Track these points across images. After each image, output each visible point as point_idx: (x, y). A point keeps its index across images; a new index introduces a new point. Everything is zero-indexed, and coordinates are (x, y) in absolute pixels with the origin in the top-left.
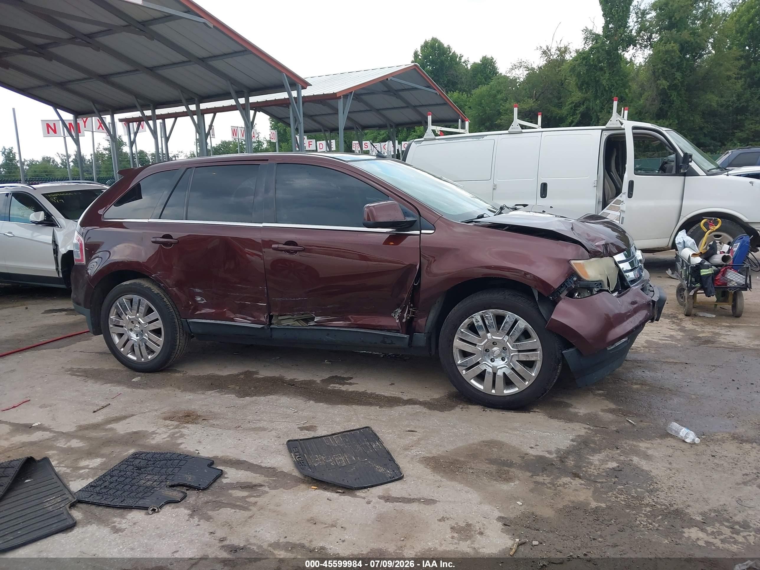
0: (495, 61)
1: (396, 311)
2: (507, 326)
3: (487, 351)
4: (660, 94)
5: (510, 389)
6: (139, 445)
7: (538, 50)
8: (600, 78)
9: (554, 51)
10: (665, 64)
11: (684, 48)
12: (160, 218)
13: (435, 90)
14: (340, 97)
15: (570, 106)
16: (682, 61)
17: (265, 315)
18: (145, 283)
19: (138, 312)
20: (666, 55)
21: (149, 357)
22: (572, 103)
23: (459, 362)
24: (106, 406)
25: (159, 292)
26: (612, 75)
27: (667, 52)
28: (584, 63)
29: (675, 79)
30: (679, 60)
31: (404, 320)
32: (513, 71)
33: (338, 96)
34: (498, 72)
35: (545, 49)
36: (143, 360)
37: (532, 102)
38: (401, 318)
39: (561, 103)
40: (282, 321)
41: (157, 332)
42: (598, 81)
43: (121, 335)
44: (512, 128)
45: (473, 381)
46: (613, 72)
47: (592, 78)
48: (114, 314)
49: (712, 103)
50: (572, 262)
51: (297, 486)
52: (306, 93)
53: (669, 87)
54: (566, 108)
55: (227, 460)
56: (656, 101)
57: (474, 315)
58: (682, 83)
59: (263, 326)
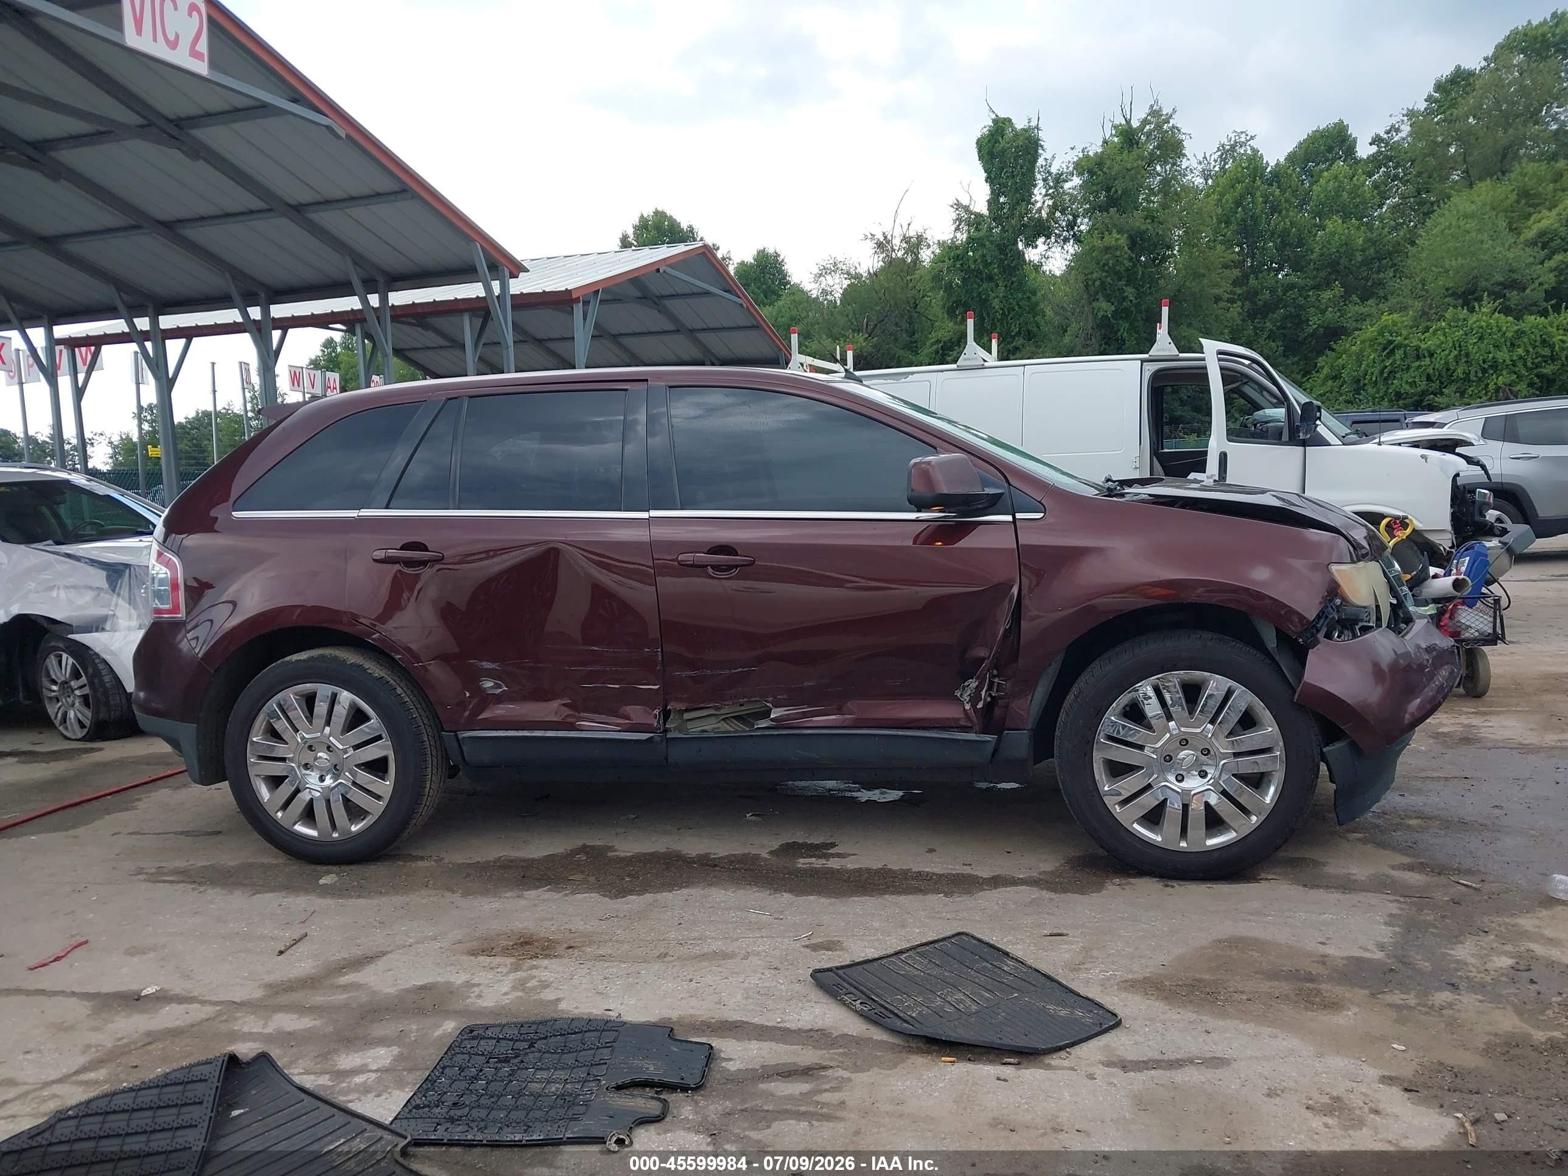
0: (783, 260)
1: (966, 684)
2: (1211, 703)
3: (1169, 758)
4: (1099, 326)
5: (1215, 836)
6: (455, 1012)
7: (868, 241)
8: (989, 296)
9: (898, 244)
10: (1106, 271)
11: (1138, 241)
12: (387, 508)
13: (739, 297)
14: (577, 300)
15: (935, 347)
16: (1134, 265)
17: (656, 712)
18: (351, 657)
19: (328, 723)
20: (1106, 254)
21: (354, 828)
22: (938, 341)
23: (1106, 788)
24: (300, 940)
25: (382, 674)
26: (1011, 289)
27: (1107, 249)
28: (958, 266)
29: (1125, 299)
30: (1131, 264)
31: (980, 706)
32: (822, 278)
33: (574, 297)
34: (790, 283)
35: (882, 239)
36: (335, 835)
37: (861, 340)
38: (975, 698)
39: (915, 342)
40: (689, 723)
41: (377, 767)
42: (986, 300)
43: (275, 782)
44: (965, 360)
45: (1135, 826)
46: (1012, 284)
47: (975, 295)
48: (260, 733)
49: (1193, 345)
50: (1334, 568)
51: (903, 1061)
52: (518, 286)
53: (1115, 314)
54: (926, 351)
55: (698, 1023)
56: (1093, 340)
57: (1139, 684)
58: (1137, 305)
59: (652, 735)
